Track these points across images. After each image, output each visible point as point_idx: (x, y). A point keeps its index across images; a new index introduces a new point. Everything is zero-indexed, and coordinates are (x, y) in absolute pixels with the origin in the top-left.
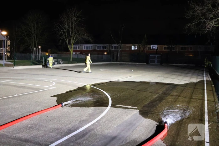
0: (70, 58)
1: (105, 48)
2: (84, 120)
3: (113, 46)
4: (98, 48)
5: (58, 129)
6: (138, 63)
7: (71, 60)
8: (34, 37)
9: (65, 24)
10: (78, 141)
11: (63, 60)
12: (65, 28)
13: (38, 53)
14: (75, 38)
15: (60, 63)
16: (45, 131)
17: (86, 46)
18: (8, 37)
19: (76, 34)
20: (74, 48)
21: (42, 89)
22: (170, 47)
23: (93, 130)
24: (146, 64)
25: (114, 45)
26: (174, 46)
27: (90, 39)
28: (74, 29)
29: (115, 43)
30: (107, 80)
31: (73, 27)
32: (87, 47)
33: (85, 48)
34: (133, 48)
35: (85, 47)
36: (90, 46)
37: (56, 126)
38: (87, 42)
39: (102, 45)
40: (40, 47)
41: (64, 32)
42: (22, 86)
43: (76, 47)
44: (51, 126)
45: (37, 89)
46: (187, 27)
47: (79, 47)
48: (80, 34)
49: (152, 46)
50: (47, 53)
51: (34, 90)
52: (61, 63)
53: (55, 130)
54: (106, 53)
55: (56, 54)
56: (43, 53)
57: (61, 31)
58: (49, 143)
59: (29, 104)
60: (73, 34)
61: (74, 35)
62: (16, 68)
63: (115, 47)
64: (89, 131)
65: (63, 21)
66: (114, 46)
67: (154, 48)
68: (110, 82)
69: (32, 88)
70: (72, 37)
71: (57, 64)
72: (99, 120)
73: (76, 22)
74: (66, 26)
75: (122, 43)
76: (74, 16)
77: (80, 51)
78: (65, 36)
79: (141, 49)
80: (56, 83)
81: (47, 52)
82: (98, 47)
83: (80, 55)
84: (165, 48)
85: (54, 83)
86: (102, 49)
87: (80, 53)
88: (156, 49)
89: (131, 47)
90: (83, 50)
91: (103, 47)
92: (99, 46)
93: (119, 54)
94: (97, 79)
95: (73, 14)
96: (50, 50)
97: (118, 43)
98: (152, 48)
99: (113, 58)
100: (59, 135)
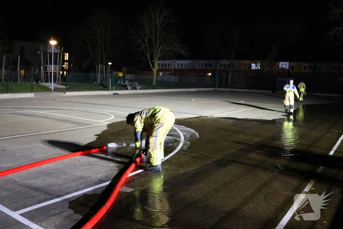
0: (152, 81)
1: (210, 67)
3: (221, 64)
4: (198, 66)
5: (86, 178)
6: (258, 91)
7: (154, 83)
8: (101, 49)
9: (146, 29)
11: (140, 84)
12: (145, 35)
13: (106, 73)
14: (159, 51)
15: (136, 89)
16: (67, 179)
17: (180, 62)
18: (63, 48)
19: (161, 45)
20: (159, 66)
21: (90, 125)
22: (313, 65)
24: (271, 92)
25: (223, 62)
26: (319, 65)
27: (183, 52)
28: (159, 37)
29: (224, 59)
30: (196, 115)
31: (158, 34)
32: (182, 64)
33: (178, 66)
34: (253, 66)
35: (178, 64)
36: (187, 63)
37: (84, 174)
38: (180, 57)
39: (204, 62)
40: (110, 64)
41: (143, 40)
42: (65, 120)
43: (166, 64)
44: (78, 173)
45: (83, 124)
46: (332, 33)
47: (169, 64)
48: (167, 44)
49: (281, 63)
50: (121, 73)
51: (78, 126)
52: (138, 88)
53: (81, 178)
54: (210, 74)
55: (134, 75)
56: (115, 73)
57: (139, 39)
58: (64, 194)
60: (157, 44)
61: (159, 47)
62: (68, 94)
63: (225, 65)
65: (142, 23)
66: (224, 63)
67: (284, 66)
68: (196, 118)
69: (77, 123)
70: (155, 48)
71: (131, 89)
73: (161, 26)
74: (147, 32)
75: (235, 59)
76: (160, 16)
77: (170, 70)
78: (145, 47)
79: (267, 69)
80: (115, 116)
81: (120, 71)
82: (199, 64)
83: (170, 76)
84: (305, 67)
85: (113, 117)
86: (205, 68)
87: (171, 74)
88: (288, 68)
89: (251, 66)
90: (175, 70)
91: (206, 65)
92: (201, 62)
93: (230, 75)
94: (180, 112)
95: (158, 14)
96: (125, 69)
97: (228, 58)
98: (280, 67)
99: (221, 82)
100: (83, 185)
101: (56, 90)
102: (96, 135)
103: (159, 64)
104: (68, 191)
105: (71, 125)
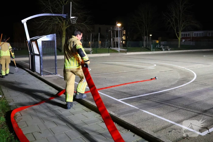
0: (178, 45)
2: (165, 88)
4: (209, 35)
5: (146, 90)
7: (179, 46)
8: (146, 27)
9: (173, 13)
10: (155, 96)
11: (170, 47)
12: (173, 17)
13: (149, 41)
14: (182, 26)
15: (168, 50)
17: (196, 32)
18: (123, 28)
19: (183, 22)
20: (182, 36)
21: (144, 69)
23: (168, 92)
28: (182, 17)
31: (181, 15)
32: (197, 34)
35: (195, 34)
38: (196, 29)
40: (151, 35)
41: (172, 20)
43: (186, 34)
44: (142, 88)
45: (140, 68)
47: (189, 34)
48: (187, 21)
50: (158, 41)
51: (138, 69)
52: (168, 49)
53: (144, 90)
55: (166, 42)
56: (154, 41)
57: (169, 20)
58: (137, 95)
59: (132, 77)
60: (181, 22)
61: (182, 23)
62: (128, 53)
64: (165, 93)
65: (171, 9)
70: (179, 25)
71: (165, 50)
72: (177, 88)
73: (183, 10)
74: (174, 15)
76: (182, 4)
77: (190, 38)
80: (157, 65)
81: (157, 40)
83: (189, 42)
85: (155, 65)
87: (190, 40)
90: (193, 38)
92: (210, 32)
95: (181, 3)
96: (160, 38)
100: (145, 93)
101: (121, 51)
103: (182, 34)
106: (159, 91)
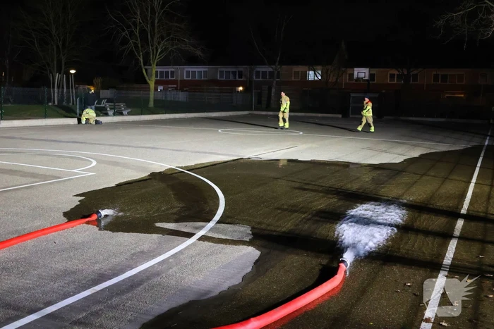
0: (147, 100)
1: (240, 76)
2: (142, 252)
3: (259, 72)
4: (222, 76)
5: (74, 273)
6: (320, 115)
7: (151, 104)
8: (58, 47)
9: (136, 14)
10: (115, 301)
11: (128, 106)
12: (135, 24)
13: (68, 87)
14: (159, 51)
15: (121, 114)
16: (40, 277)
17: (191, 69)
19: (163, 39)
20: (156, 76)
21: (59, 178)
22: (406, 73)
23: (158, 274)
24: (340, 116)
25: (262, 69)
26: (415, 72)
27: (199, 53)
28: (159, 27)
29: (262, 63)
30: (233, 156)
31: (156, 21)
32: (194, 73)
33: (188, 76)
34: (311, 76)
35: (188, 72)
36: (202, 70)
37: (70, 265)
38: (193, 61)
39: (231, 69)
40: (73, 72)
41: (131, 33)
42: (11, 170)
43: (167, 73)
44: (58, 265)
45: (45, 177)
46: (441, 22)
47: (172, 73)
48: (172, 39)
49: (356, 70)
51: (37, 180)
52: (124, 112)
53: (66, 273)
54: (241, 88)
55: (114, 91)
56: (81, 87)
57: (124, 31)
58: (42, 306)
59: (17, 214)
60: (155, 39)
61: (159, 43)
62: (5, 124)
63: (264, 73)
64: (148, 278)
66: (264, 70)
67: (362, 75)
68: (234, 160)
69: (33, 175)
70: (152, 46)
71: (114, 115)
72: (181, 252)
73: (162, 8)
74: (139, 19)
75: (282, 63)
77: (175, 82)
78: (135, 43)
79: (332, 79)
80: (99, 161)
81: (91, 84)
82: (223, 72)
83: (174, 92)
84: (392, 76)
85: (94, 163)
86: (231, 78)
87: (176, 89)
88: (367, 78)
89: (306, 75)
90: (183, 81)
91: (234, 73)
92: (225, 69)
93: (273, 90)
94: (206, 153)
96: (98, 81)
97: (271, 63)
98: (355, 76)
99: (259, 102)
100: (72, 287)
102: (77, 195)
103: (157, 72)
104: (48, 298)
105: (24, 180)
106: (122, 271)
